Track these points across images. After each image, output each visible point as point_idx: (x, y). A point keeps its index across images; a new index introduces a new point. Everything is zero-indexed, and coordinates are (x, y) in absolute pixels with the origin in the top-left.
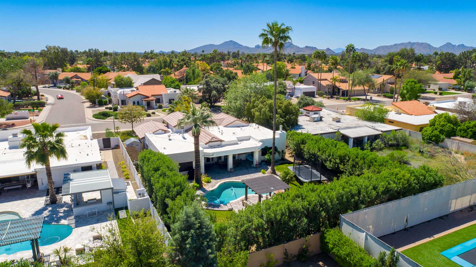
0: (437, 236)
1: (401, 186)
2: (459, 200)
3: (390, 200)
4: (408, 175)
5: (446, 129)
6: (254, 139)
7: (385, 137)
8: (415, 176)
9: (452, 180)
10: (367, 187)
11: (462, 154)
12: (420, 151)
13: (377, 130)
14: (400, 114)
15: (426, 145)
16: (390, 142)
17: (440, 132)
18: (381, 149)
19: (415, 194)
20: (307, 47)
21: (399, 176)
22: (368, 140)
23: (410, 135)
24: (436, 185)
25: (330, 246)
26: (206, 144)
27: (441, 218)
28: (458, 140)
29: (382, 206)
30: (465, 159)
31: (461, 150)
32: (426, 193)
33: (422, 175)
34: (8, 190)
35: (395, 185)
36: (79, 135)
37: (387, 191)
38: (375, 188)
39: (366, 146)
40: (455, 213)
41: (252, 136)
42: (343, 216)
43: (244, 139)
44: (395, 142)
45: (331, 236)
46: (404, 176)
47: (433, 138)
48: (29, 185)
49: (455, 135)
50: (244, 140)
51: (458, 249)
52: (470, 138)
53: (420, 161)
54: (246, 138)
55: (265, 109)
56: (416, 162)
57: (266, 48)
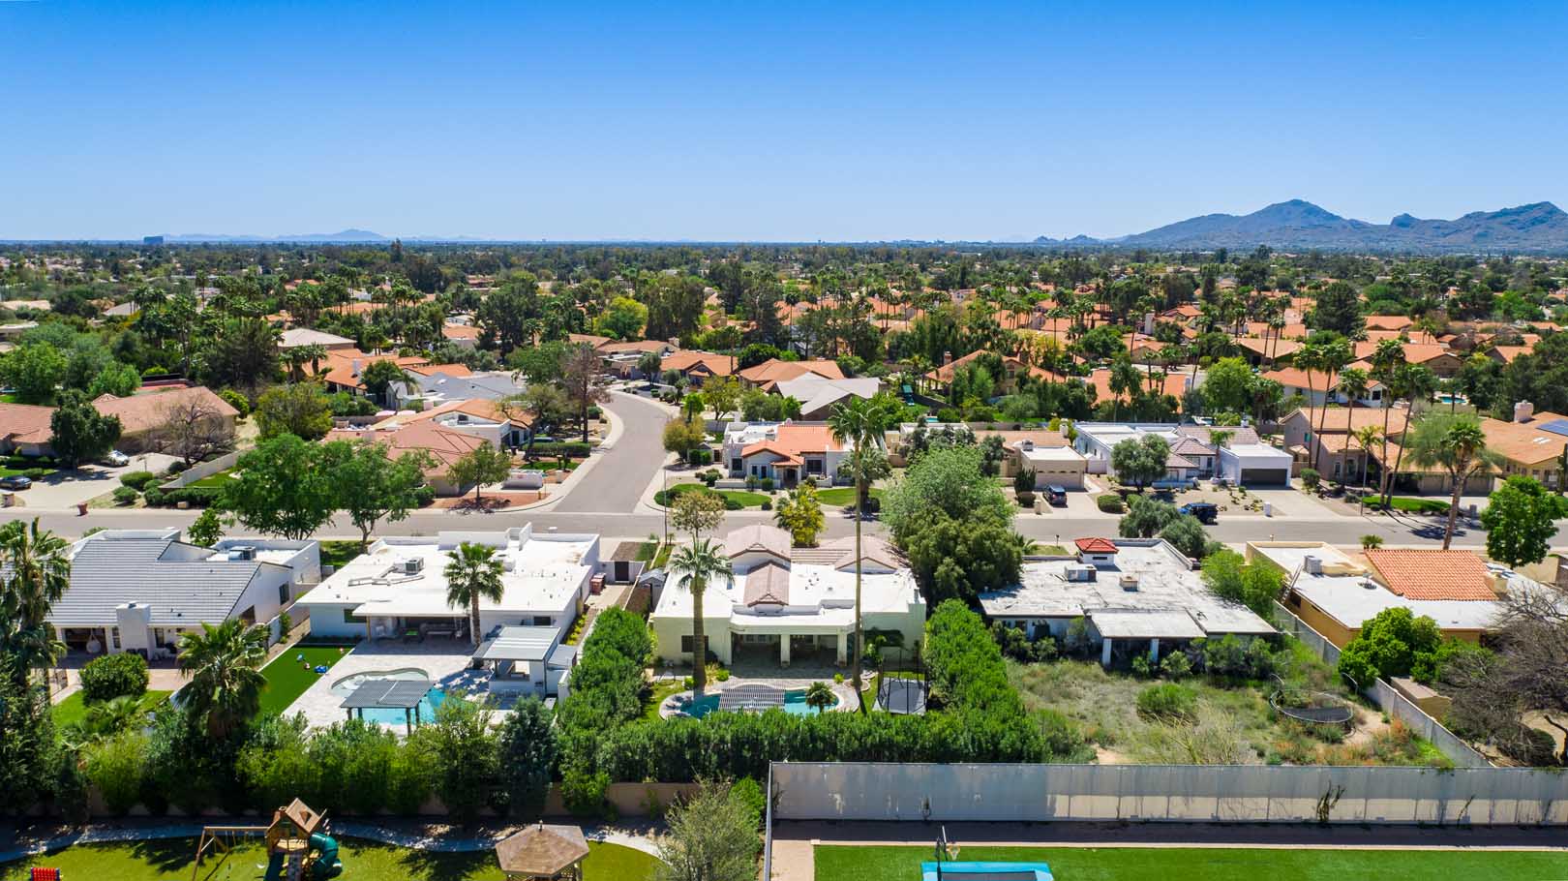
2: (1079, 799)
5: (1383, 651)
13: (1200, 627)
23: (1325, 654)
26: (750, 606)
28: (1399, 687)
31: (1399, 717)
34: (434, 636)
36: (573, 550)
43: (839, 604)
44: (1223, 665)
48: (458, 634)
50: (839, 607)
54: (847, 604)
57: (1439, 228)
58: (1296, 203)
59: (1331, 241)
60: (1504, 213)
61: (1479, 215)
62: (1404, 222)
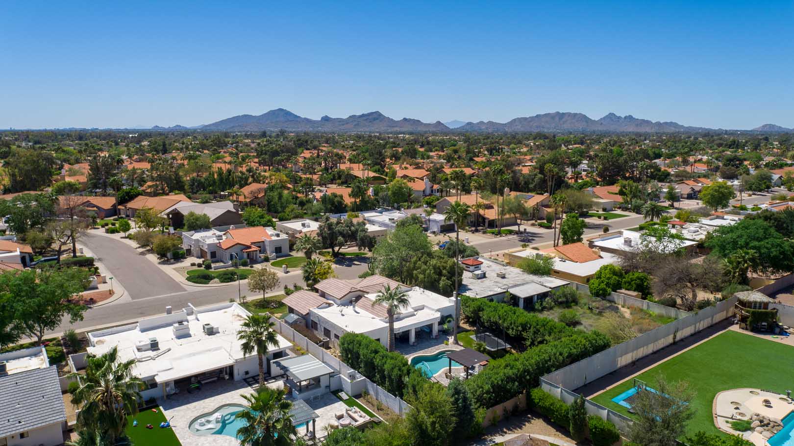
0: (608, 388)
1: (579, 350)
2: (624, 357)
3: (571, 363)
4: (584, 341)
5: (612, 281)
6: (429, 308)
7: (554, 294)
8: (589, 340)
9: (618, 339)
10: (555, 354)
11: (629, 308)
12: (589, 308)
13: (545, 286)
14: (565, 261)
15: (594, 298)
16: (560, 300)
17: (606, 285)
18: (551, 308)
19: (590, 356)
20: (405, 119)
21: (578, 342)
22: (538, 299)
23: (577, 288)
24: (605, 346)
25: (536, 401)
26: (386, 318)
27: (611, 373)
28: (623, 293)
29: (567, 368)
30: (631, 314)
31: (627, 304)
32: (598, 355)
33: (594, 339)
34: (206, 383)
35: (575, 350)
36: (230, 314)
37: (570, 355)
38: (561, 354)
39: (537, 306)
40: (621, 368)
41: (425, 305)
42: (542, 378)
43: (418, 308)
44: (564, 299)
45: (536, 393)
46: (581, 342)
47: (601, 292)
48: (227, 377)
49: (621, 288)
50: (418, 310)
51: (624, 395)
52: (634, 291)
53: (590, 319)
54: (421, 308)
55: (430, 271)
56: (587, 320)
57: (340, 121)
58: (281, 110)
59: (298, 128)
60: (363, 115)
61: (354, 116)
62: (326, 119)
